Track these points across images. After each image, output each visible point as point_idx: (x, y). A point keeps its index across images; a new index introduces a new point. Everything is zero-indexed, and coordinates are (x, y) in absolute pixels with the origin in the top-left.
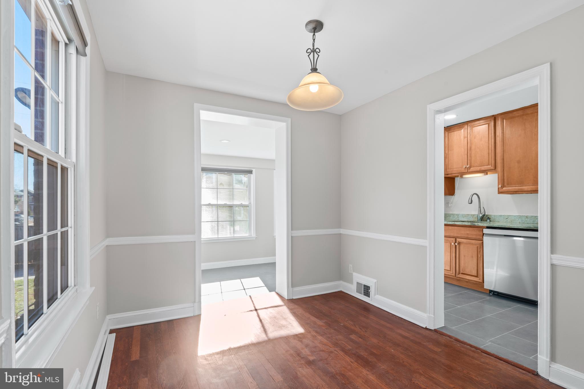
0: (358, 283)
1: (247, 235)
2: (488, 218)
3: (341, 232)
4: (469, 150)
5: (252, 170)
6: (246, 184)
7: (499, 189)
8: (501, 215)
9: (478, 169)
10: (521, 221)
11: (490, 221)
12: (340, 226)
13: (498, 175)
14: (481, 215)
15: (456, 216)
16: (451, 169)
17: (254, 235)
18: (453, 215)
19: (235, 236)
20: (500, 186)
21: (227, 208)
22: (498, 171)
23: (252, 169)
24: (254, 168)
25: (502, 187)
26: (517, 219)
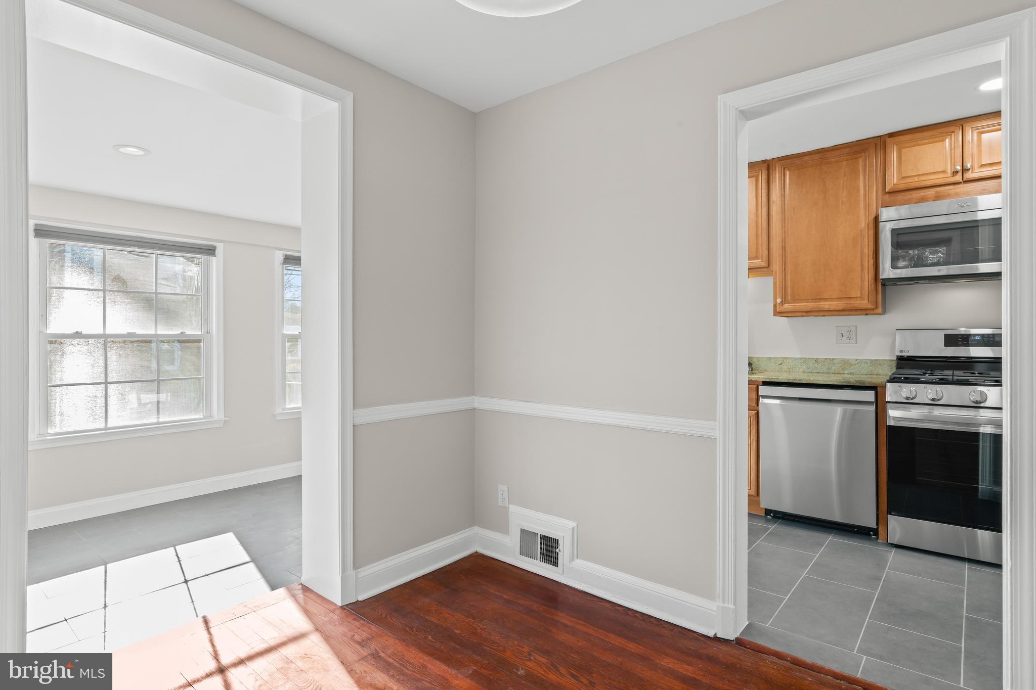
0: (522, 531)
1: (197, 416)
3: (476, 405)
5: (215, 247)
6: (196, 282)
7: (775, 306)
11: (752, 370)
12: (471, 390)
13: (775, 279)
17: (217, 413)
19: (161, 420)
20: (779, 300)
21: (136, 345)
22: (774, 270)
23: (215, 244)
24: (221, 241)
25: (782, 303)
26: (800, 366)
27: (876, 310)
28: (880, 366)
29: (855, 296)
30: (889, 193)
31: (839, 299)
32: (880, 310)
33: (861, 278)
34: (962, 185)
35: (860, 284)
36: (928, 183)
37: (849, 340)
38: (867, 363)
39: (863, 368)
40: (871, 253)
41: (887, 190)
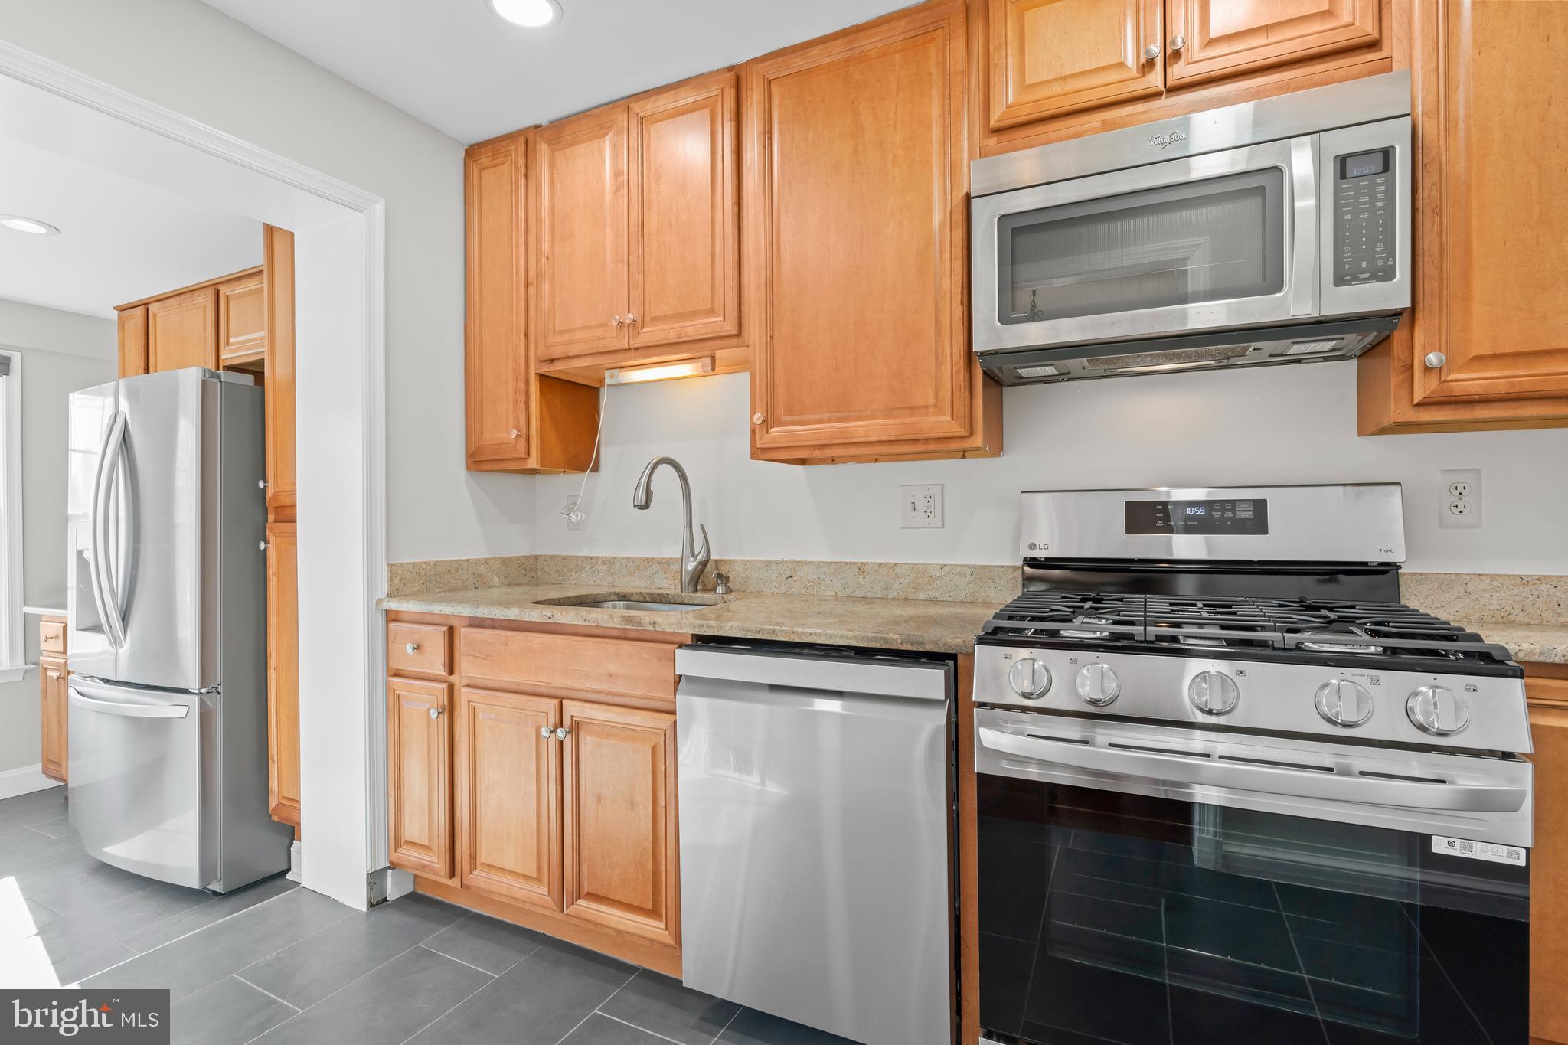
2: (719, 576)
4: (636, 234)
7: (753, 431)
8: (770, 562)
9: (669, 332)
10: (840, 588)
11: (729, 591)
13: (752, 379)
14: (691, 565)
15: (604, 568)
16: (562, 332)
18: (592, 564)
20: (758, 418)
25: (768, 423)
26: (828, 581)
27: (971, 439)
28: (991, 582)
29: (922, 404)
30: (998, 131)
31: (889, 412)
32: (978, 441)
33: (937, 357)
34: (1164, 102)
35: (933, 370)
36: (1086, 99)
37: (929, 520)
38: (963, 574)
39: (956, 586)
40: (958, 289)
41: (992, 123)
